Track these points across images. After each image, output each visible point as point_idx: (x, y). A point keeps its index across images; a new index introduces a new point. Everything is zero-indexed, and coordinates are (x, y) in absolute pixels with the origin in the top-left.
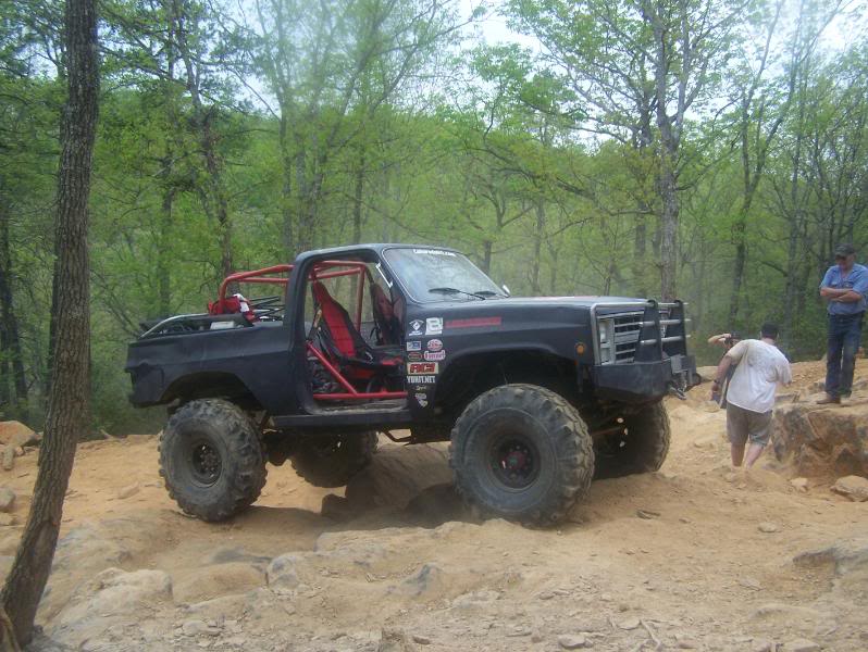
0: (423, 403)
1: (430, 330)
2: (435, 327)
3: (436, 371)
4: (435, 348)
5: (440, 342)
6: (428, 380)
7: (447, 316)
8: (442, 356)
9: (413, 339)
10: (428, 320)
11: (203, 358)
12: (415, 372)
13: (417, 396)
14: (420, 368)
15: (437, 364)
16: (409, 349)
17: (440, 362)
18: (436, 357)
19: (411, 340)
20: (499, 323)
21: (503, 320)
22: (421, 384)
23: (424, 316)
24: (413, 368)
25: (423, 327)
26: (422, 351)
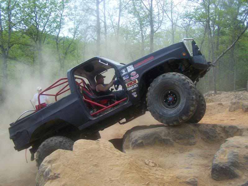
0: (135, 96)
1: (129, 70)
2: (130, 69)
3: (137, 82)
4: (134, 75)
5: (135, 72)
6: (135, 86)
7: (133, 64)
8: (138, 76)
9: (125, 75)
10: (127, 68)
11: (43, 119)
12: (129, 86)
13: (133, 94)
14: (131, 84)
15: (137, 80)
16: (124, 79)
17: (137, 79)
18: (136, 77)
19: (123, 76)
20: (153, 58)
21: (154, 57)
22: (133, 89)
23: (125, 67)
24: (128, 85)
25: (126, 70)
26: (130, 78)
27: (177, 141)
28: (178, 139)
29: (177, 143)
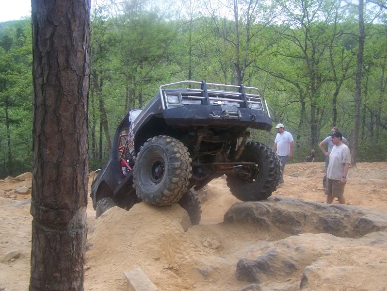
2: (133, 127)
3: (133, 144)
4: (132, 135)
5: (133, 132)
6: (133, 149)
14: (131, 146)
16: (128, 140)
17: (133, 140)
18: (133, 138)
22: (132, 152)
27: (277, 225)
28: (280, 223)
29: (277, 227)
